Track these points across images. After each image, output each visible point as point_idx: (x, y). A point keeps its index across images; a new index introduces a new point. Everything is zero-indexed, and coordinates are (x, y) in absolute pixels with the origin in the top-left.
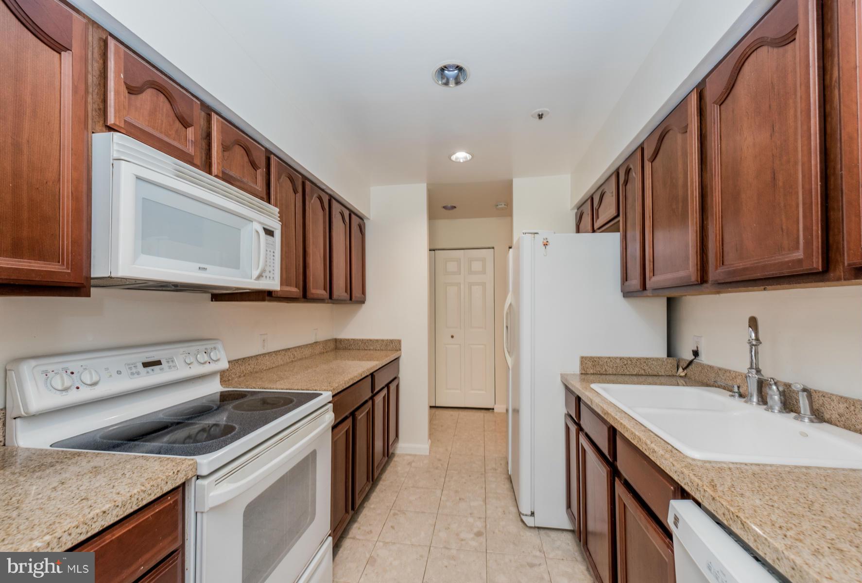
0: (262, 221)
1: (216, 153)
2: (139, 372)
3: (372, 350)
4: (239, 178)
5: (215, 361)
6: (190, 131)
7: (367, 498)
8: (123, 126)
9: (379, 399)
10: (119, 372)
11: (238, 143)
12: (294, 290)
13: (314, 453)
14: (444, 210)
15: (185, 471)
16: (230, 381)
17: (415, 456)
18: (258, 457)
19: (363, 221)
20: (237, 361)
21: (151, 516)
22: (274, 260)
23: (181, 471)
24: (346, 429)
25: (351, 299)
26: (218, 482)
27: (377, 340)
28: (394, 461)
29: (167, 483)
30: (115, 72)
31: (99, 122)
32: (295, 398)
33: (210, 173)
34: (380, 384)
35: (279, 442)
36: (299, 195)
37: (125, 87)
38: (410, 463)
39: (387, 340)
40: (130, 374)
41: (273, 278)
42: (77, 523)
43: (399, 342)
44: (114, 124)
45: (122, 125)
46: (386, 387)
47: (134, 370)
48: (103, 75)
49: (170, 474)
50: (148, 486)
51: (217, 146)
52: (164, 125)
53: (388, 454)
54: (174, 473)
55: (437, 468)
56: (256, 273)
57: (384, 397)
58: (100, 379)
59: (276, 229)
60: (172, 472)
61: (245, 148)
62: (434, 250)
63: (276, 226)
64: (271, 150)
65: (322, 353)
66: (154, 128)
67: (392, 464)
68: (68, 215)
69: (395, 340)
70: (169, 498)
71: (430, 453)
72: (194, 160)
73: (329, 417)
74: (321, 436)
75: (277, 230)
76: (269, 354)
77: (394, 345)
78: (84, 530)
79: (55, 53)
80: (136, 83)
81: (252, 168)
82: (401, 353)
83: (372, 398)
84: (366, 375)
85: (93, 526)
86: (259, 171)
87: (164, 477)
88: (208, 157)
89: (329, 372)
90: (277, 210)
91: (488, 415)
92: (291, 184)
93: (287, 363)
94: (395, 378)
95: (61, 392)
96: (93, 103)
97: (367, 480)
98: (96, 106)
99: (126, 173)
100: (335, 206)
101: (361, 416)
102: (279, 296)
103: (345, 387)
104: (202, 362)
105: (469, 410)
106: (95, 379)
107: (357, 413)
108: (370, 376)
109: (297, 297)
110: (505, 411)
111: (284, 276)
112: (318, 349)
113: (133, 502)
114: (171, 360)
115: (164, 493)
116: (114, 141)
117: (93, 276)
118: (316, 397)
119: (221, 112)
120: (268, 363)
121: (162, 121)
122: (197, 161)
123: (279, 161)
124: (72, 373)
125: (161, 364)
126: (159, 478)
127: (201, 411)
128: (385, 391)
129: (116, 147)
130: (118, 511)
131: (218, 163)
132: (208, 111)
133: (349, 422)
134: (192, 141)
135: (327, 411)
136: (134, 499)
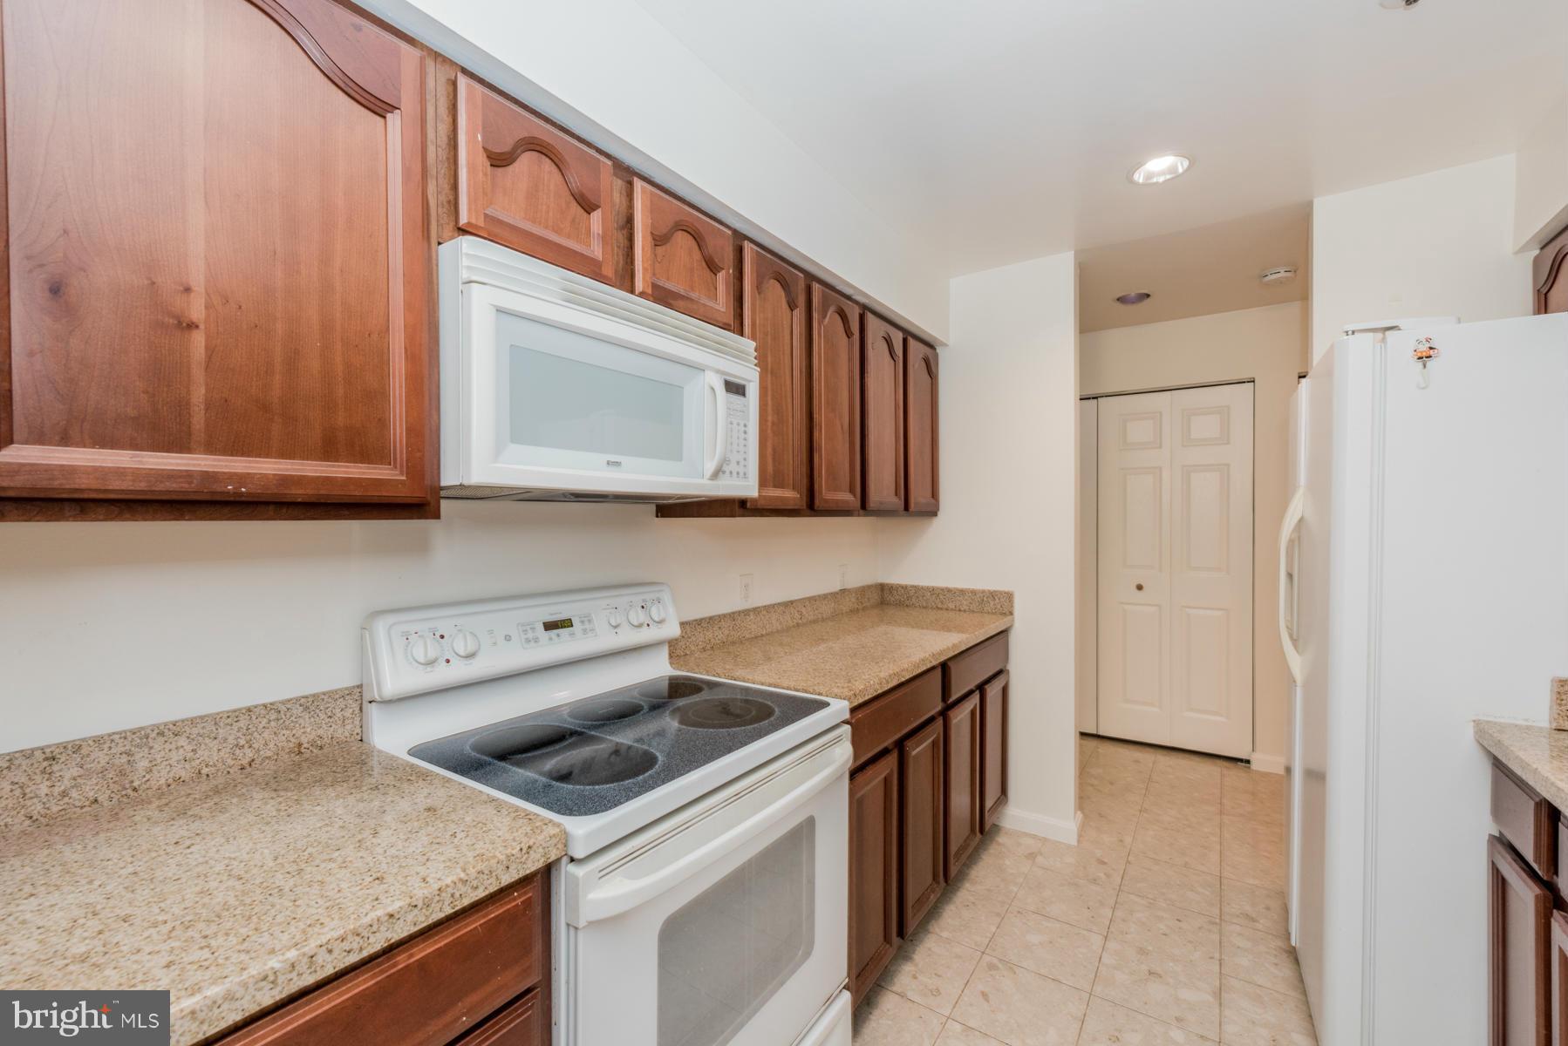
0: (722, 368)
1: (640, 252)
2: (537, 638)
3: (952, 610)
4: (682, 292)
5: (658, 622)
6: (596, 216)
7: (933, 913)
8: (483, 226)
9: (961, 718)
10: (508, 638)
11: (681, 227)
12: (790, 495)
13: (810, 823)
14: (1118, 305)
15: (544, 848)
16: (688, 657)
17: (1045, 840)
18: (687, 828)
19: (935, 349)
20: (699, 622)
21: (480, 925)
22: (745, 439)
23: (535, 847)
24: (883, 776)
25: (907, 508)
26: (605, 873)
27: (962, 592)
28: (999, 844)
29: (508, 867)
30: (468, 133)
31: (448, 224)
32: (779, 706)
33: (632, 291)
34: (963, 682)
35: (732, 800)
36: (799, 314)
37: (485, 155)
38: (1031, 854)
39: (983, 592)
40: (523, 640)
41: (745, 474)
42: (342, 931)
43: (1009, 596)
44: (469, 224)
45: (481, 223)
46: (978, 692)
47: (530, 635)
48: (452, 143)
49: (514, 852)
50: (472, 872)
51: (643, 237)
52: (551, 214)
53: (983, 828)
54: (521, 849)
55: (1094, 881)
56: (710, 467)
57: (973, 713)
58: (479, 649)
59: (750, 381)
60: (519, 848)
61: (693, 233)
62: (1096, 398)
63: (750, 375)
64: (745, 233)
65: (854, 611)
66: (534, 222)
67: (993, 849)
68: (401, 387)
69: (1001, 593)
70: (516, 894)
71: (1079, 841)
72: (603, 268)
73: (842, 753)
74: (825, 790)
75: (751, 383)
76: (756, 610)
77: (1001, 603)
78: (355, 946)
79: (378, 118)
80: (504, 147)
81: (708, 270)
82: (1013, 621)
83: (944, 713)
84: (929, 666)
85: (371, 940)
86: (721, 276)
87: (502, 857)
88: (629, 260)
89: (855, 655)
90: (753, 344)
91: (1233, 774)
92: (783, 294)
93: (788, 629)
94: (1000, 672)
95: (425, 667)
96: (438, 193)
97: (934, 879)
98: (443, 198)
99: (481, 302)
100: (874, 326)
101: (919, 750)
102: (759, 507)
103: (880, 691)
104: (636, 624)
105: (1181, 755)
106: (471, 648)
107: (909, 744)
108: (940, 670)
109: (796, 507)
110: (1282, 772)
111: (770, 468)
112: (848, 603)
113: (444, 901)
114: (587, 619)
115: (502, 885)
116: (464, 251)
117: (444, 483)
118: (815, 711)
119: (652, 175)
120: (755, 626)
121: (549, 207)
122: (608, 271)
123: (759, 250)
124: (442, 637)
125: (572, 626)
126: (494, 857)
127: (622, 713)
128: (975, 700)
129: (465, 262)
130: (416, 915)
131: (645, 269)
132: (627, 174)
133: (891, 761)
134: (598, 234)
135: (838, 740)
136: (446, 896)
